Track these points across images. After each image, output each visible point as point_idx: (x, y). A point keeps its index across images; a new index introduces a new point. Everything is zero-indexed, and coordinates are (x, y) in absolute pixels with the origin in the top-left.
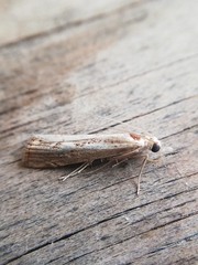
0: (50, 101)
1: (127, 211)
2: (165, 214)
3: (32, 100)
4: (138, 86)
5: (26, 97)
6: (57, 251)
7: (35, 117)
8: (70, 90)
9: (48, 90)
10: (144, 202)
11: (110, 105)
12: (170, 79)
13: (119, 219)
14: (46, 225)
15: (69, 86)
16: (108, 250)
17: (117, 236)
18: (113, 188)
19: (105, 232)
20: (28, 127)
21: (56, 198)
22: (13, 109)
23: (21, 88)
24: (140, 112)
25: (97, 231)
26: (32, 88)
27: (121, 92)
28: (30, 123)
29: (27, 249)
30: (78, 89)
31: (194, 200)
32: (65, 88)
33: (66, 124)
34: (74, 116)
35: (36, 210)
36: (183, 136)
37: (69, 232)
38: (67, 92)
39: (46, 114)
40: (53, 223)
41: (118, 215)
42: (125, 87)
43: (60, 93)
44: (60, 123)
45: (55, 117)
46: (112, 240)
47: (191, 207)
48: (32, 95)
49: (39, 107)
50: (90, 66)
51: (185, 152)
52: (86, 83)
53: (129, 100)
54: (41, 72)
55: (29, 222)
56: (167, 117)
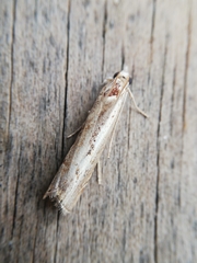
11: (37, 95)
12: (36, 14)
13: (162, 145)
14: (138, 214)
17: (176, 154)
19: (168, 162)
25: (164, 169)
27: (25, 75)
31: (175, 70)
33: (38, 153)
34: (32, 141)
36: (108, 42)
37: (154, 196)
40: (138, 207)
41: (158, 144)
46: (177, 160)
51: (126, 51)
53: (41, 72)
55: (127, 230)
56: (80, 44)
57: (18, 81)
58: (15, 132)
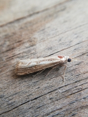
0: (27, 45)
1: (60, 88)
2: (75, 88)
3: (20, 44)
4: (63, 37)
5: (18, 44)
6: (32, 104)
7: (21, 51)
8: (35, 40)
9: (26, 41)
10: (67, 84)
11: (52, 45)
12: (76, 34)
13: (56, 91)
14: (28, 94)
15: (35, 38)
16: (53, 103)
17: (56, 98)
18: (54, 79)
19: (51, 96)
20: (19, 56)
21: (31, 83)
22: (13, 49)
23: (16, 40)
24: (64, 48)
25: (48, 96)
26: (20, 40)
27: (56, 40)
28: (19, 54)
29: (20, 104)
30: (39, 39)
31: (87, 83)
32: (33, 40)
33: (34, 54)
34: (37, 50)
35: (23, 89)
36: (82, 57)
37: (37, 97)
38: (34, 41)
39: (26, 50)
40: (30, 93)
41: (56, 90)
42: (57, 38)
43: (31, 41)
44: (31, 54)
45: (29, 51)
46: (54, 100)
47: (86, 86)
48: (20, 43)
49: (23, 47)
50: (43, 30)
51: (83, 64)
52: (42, 37)
53: (59, 43)
54: (23, 33)
55: (21, 93)
56: (75, 49)
57: (53, 39)
58: (37, 45)
